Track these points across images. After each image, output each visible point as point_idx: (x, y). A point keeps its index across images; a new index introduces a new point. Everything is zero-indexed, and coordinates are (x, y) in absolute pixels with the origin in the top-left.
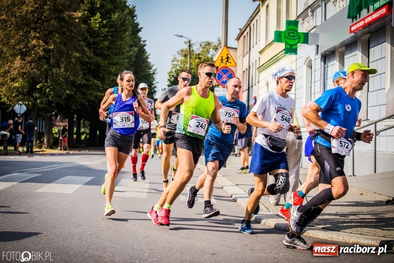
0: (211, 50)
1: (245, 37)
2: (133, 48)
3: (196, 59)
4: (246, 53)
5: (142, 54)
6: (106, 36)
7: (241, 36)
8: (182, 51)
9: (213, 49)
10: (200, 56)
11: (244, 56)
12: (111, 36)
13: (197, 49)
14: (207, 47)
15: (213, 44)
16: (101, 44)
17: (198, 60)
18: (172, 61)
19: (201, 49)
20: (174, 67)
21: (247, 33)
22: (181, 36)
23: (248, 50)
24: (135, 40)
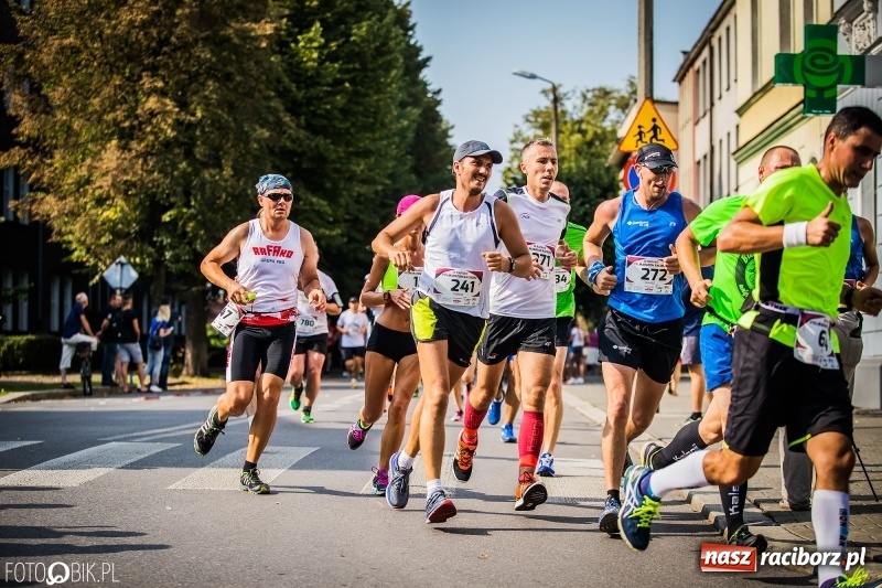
0: (612, 108)
1: (698, 72)
2: (409, 109)
3: (572, 133)
4: (701, 114)
5: (432, 125)
6: (339, 82)
7: (687, 70)
8: (537, 114)
9: (618, 106)
10: (584, 126)
11: (696, 123)
12: (352, 82)
13: (575, 107)
14: (601, 101)
15: (616, 95)
16: (327, 103)
17: (577, 137)
18: (512, 142)
19: (587, 108)
20: (516, 156)
21: (704, 63)
22: (533, 77)
23: (708, 106)
24: (413, 90)
